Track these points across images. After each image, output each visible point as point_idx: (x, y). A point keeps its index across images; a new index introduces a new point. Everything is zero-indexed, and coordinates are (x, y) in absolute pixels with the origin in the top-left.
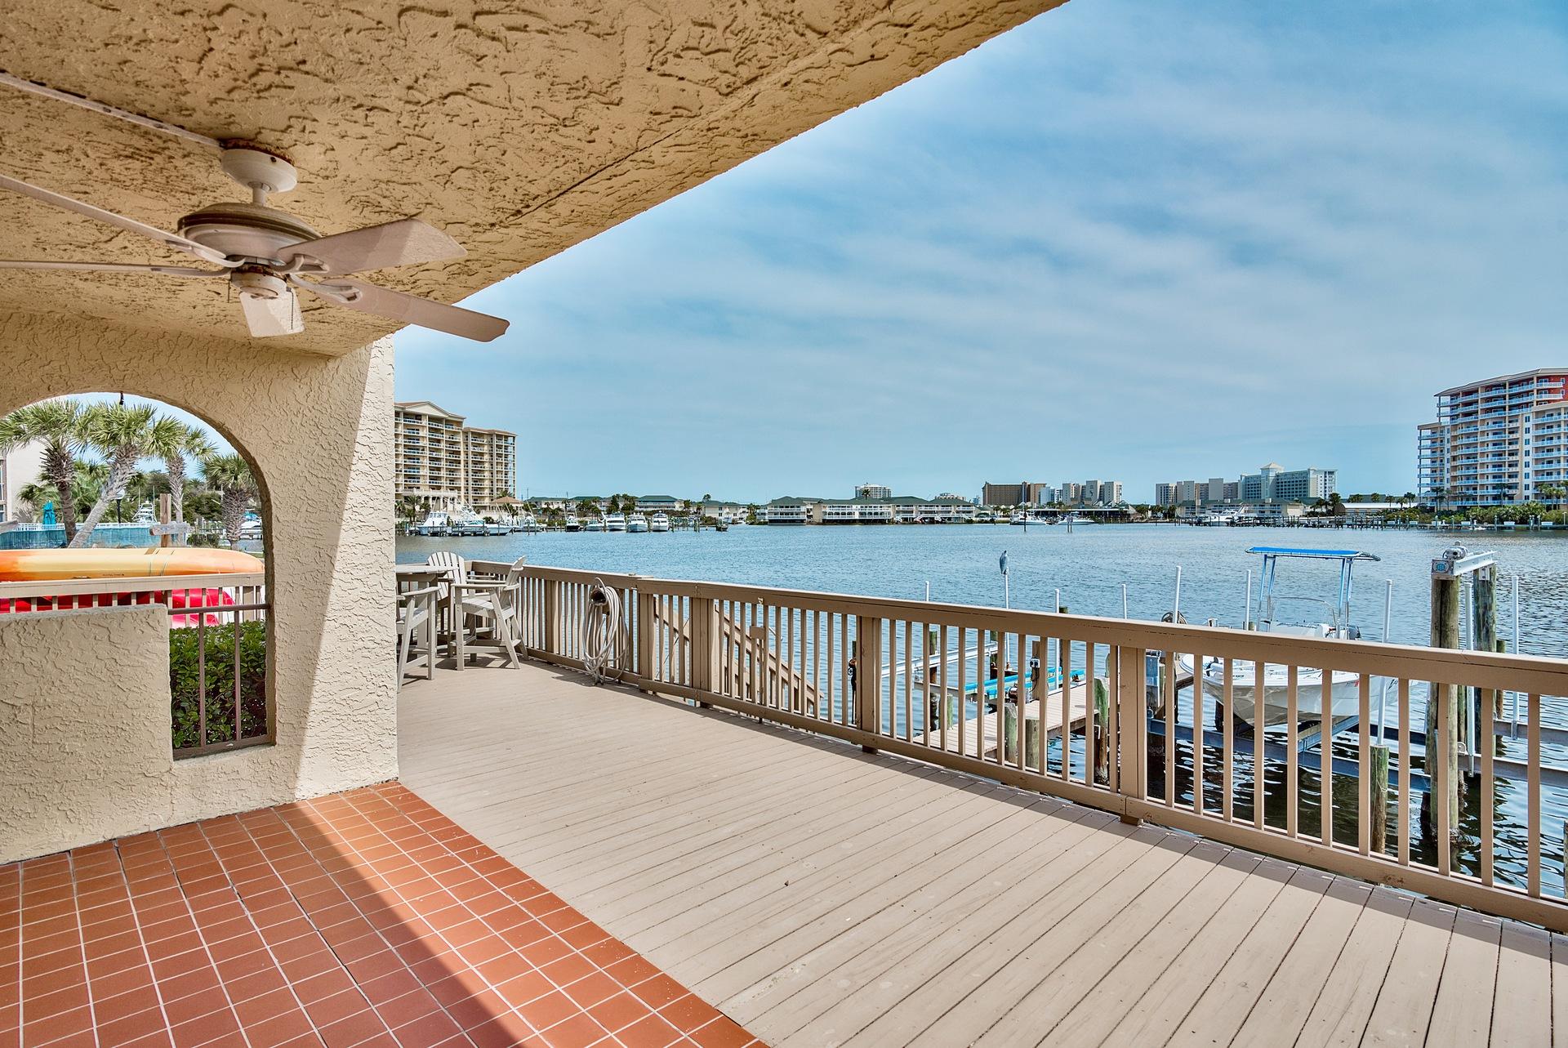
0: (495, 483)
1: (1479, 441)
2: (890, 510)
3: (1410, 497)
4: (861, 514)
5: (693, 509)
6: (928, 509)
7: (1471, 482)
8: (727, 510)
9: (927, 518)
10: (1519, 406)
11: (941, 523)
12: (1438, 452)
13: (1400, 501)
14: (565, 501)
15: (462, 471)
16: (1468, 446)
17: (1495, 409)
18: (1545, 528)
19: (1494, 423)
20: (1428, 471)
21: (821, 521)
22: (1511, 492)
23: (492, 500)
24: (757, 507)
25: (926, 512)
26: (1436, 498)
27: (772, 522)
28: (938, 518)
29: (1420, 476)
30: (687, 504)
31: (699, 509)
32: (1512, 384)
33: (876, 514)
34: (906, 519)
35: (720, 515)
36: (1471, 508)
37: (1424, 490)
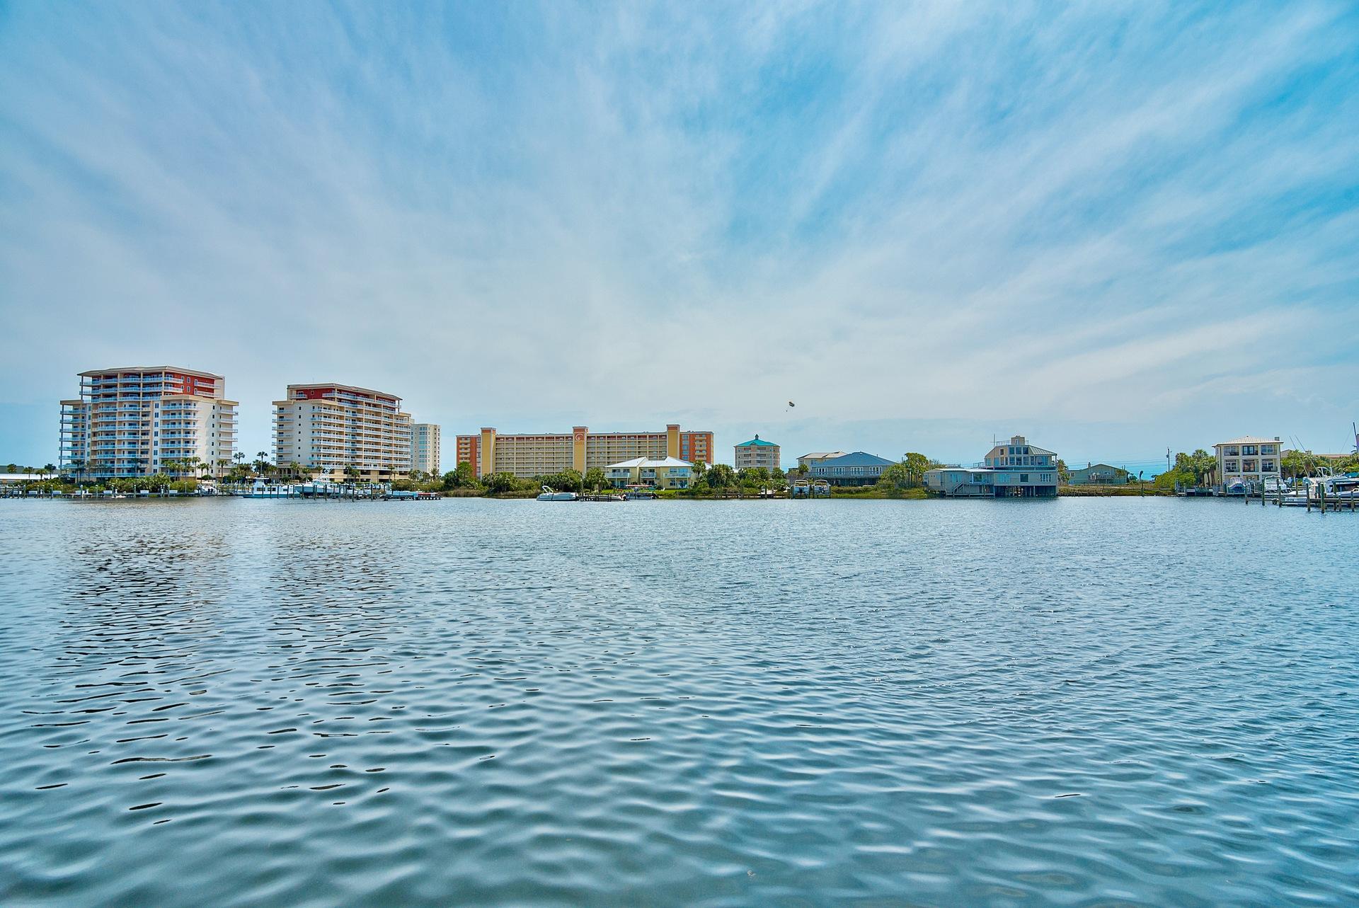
1: (117, 420)
3: (50, 468)
7: (109, 457)
10: (150, 394)
12: (80, 428)
13: (40, 472)
16: (107, 424)
17: (132, 394)
18: (172, 495)
19: (130, 406)
20: (70, 445)
22: (143, 466)
26: (77, 470)
29: (61, 449)
32: (146, 375)
36: (109, 478)
37: (64, 462)
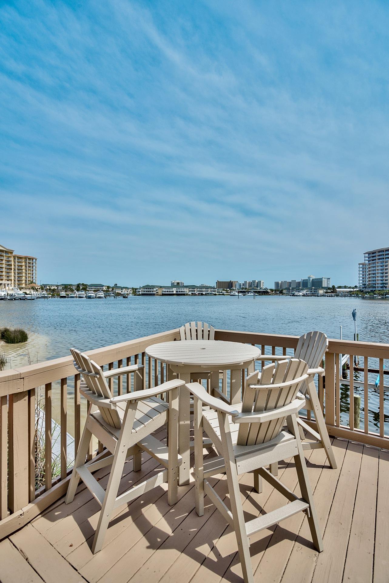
0: (27, 278)
1: (376, 269)
2: (187, 290)
3: (356, 287)
4: (176, 291)
5: (110, 290)
6: (201, 290)
7: (374, 282)
8: (124, 290)
9: (200, 293)
10: (388, 258)
11: (205, 295)
12: (365, 272)
13: (353, 288)
14: (57, 286)
15: (13, 273)
16: (373, 270)
17: (381, 259)
19: (381, 263)
20: (362, 278)
21: (162, 294)
22: (386, 285)
23: (26, 285)
24: (136, 289)
25: (200, 291)
26: (364, 287)
27: (143, 295)
28: (204, 293)
29: (359, 280)
30: (108, 287)
31: (113, 289)
32: (386, 251)
33: (182, 291)
34: (192, 294)
35: (122, 292)
36: (375, 291)
37: (360, 284)
